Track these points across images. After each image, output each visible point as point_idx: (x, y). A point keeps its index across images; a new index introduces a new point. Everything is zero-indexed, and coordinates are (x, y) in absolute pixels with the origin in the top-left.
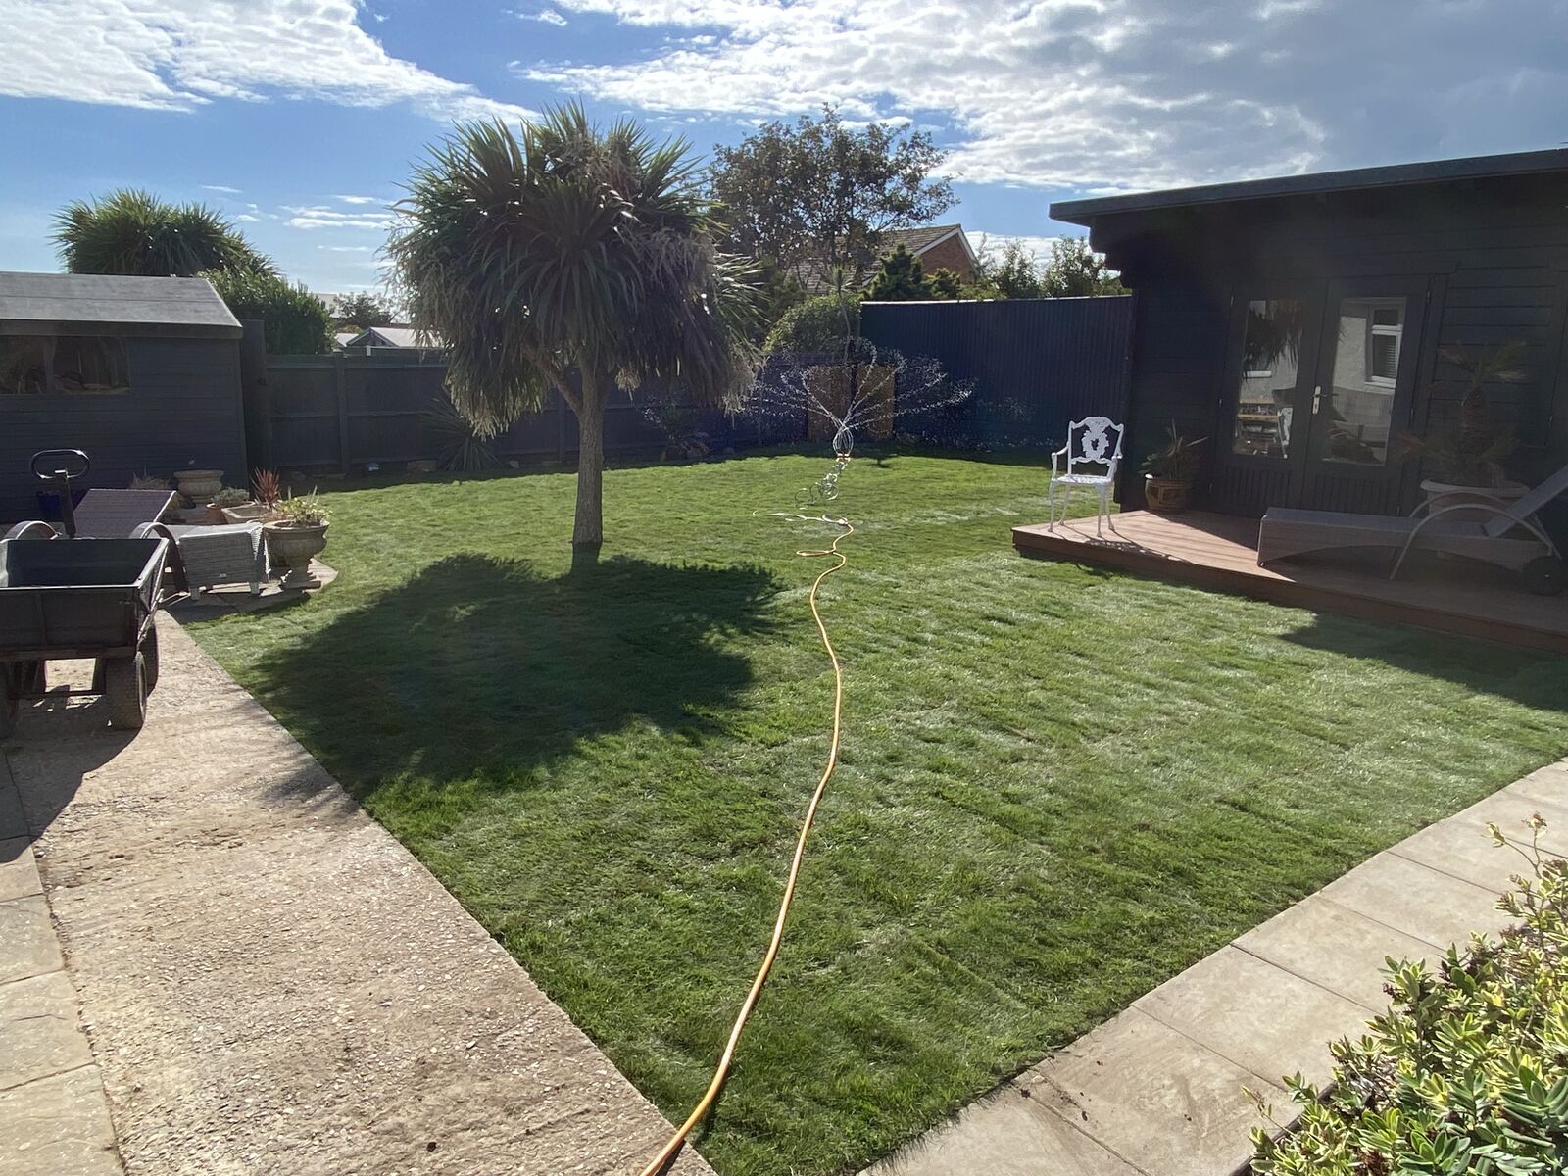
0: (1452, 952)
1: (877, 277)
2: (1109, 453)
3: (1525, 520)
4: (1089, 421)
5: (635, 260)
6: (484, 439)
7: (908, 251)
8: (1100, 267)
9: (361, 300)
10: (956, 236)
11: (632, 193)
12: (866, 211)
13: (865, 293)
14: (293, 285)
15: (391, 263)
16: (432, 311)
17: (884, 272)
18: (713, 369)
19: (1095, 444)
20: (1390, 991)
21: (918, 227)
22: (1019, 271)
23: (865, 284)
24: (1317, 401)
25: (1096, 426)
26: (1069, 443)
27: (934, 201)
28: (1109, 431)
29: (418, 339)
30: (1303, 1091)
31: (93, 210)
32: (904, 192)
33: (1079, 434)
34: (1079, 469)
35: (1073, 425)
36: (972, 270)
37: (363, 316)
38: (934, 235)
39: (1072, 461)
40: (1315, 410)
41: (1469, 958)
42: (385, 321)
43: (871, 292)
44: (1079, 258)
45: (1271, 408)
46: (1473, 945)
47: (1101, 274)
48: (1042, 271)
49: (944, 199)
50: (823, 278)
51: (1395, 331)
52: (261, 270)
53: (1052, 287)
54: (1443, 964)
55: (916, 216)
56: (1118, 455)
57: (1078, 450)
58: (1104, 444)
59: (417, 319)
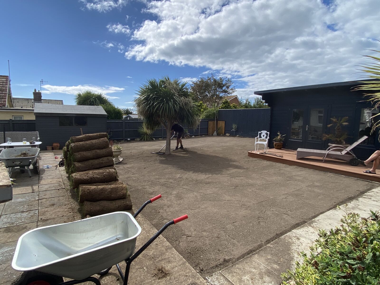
0: (332, 230)
1: (221, 105)
2: (266, 137)
3: (349, 151)
4: (262, 131)
5: (177, 102)
6: (149, 134)
7: (227, 100)
8: (264, 103)
9: (127, 110)
10: (236, 97)
11: (177, 91)
12: (219, 93)
13: (219, 108)
14: (116, 107)
15: (134, 103)
16: (141, 112)
17: (222, 104)
18: (191, 121)
19: (264, 136)
20: (319, 235)
21: (229, 96)
22: (248, 104)
23: (219, 106)
24: (307, 128)
25: (264, 132)
26: (259, 136)
27: (232, 91)
28: (266, 133)
29: (139, 117)
30: (304, 255)
31: (81, 94)
32: (226, 89)
33: (260, 134)
34: (260, 140)
35: (259, 132)
36: (239, 103)
37: (128, 112)
38: (232, 97)
39: (259, 139)
40: (307, 130)
41: (335, 231)
42: (131, 113)
43: (220, 108)
44: (260, 101)
45: (299, 129)
46: (336, 229)
47: (264, 104)
48: (252, 103)
49: (234, 90)
50: (211, 105)
51: (322, 115)
52: (110, 105)
53: (254, 107)
54: (330, 232)
55: (228, 94)
56: (268, 138)
57: (260, 137)
58: (265, 136)
59: (139, 113)
